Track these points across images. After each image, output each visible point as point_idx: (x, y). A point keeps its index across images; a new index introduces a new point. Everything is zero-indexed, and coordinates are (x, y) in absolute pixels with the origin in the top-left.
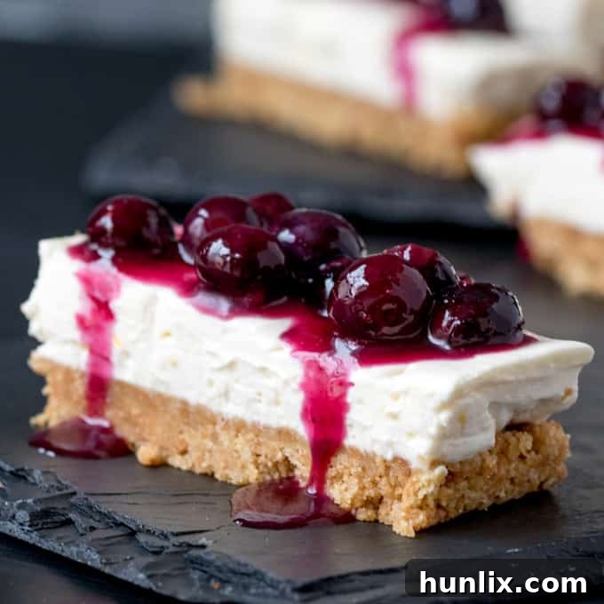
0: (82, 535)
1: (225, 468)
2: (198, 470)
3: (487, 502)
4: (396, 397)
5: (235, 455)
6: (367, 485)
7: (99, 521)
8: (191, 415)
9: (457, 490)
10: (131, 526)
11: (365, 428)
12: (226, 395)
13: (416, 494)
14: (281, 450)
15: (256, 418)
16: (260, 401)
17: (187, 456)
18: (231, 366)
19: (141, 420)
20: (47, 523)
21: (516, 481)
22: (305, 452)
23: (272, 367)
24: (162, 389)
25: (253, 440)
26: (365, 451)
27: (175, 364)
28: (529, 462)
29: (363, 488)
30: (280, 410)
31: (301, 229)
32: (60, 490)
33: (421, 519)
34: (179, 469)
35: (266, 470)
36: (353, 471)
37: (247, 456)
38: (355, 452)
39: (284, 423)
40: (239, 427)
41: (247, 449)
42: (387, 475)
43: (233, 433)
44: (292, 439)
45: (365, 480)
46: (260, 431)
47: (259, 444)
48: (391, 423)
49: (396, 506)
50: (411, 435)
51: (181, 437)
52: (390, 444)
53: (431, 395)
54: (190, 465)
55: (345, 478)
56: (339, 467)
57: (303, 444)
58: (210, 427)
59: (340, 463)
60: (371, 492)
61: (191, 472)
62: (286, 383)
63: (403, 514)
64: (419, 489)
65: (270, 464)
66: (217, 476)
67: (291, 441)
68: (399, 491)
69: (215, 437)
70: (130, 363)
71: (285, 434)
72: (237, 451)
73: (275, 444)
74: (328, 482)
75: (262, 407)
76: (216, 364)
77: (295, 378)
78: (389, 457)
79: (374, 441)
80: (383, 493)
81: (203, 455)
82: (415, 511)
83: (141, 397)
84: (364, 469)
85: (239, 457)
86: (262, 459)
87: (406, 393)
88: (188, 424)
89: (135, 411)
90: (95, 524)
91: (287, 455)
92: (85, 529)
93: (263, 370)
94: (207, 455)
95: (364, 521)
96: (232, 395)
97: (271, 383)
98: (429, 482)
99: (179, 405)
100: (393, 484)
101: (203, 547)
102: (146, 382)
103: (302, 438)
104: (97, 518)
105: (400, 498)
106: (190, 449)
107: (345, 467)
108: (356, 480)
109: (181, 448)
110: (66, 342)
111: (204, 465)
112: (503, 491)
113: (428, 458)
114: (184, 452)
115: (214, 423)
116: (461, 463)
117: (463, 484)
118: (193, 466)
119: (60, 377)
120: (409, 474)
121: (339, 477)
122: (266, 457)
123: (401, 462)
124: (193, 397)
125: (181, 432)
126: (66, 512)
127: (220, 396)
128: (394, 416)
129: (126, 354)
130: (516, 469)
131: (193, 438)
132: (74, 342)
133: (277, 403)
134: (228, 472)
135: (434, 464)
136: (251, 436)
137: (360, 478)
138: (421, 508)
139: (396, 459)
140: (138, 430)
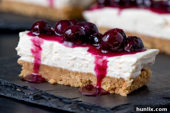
0: (48, 101)
1: (73, 83)
2: (65, 84)
3: (138, 87)
4: (121, 63)
5: (76, 80)
6: (112, 85)
7: (51, 97)
8: (63, 71)
9: (134, 85)
10: (60, 98)
11: (112, 71)
12: (73, 66)
13: (126, 86)
14: (88, 78)
15: (81, 71)
16: (82, 67)
17: (62, 81)
18: (75, 59)
19: (49, 73)
20: (37, 98)
21: (143, 82)
22: (95, 78)
23: (86, 58)
24: (55, 66)
25: (80, 76)
26: (112, 77)
27: (59, 59)
28: (145, 78)
29: (111, 86)
30: (88, 69)
31: (86, 26)
32: (37, 90)
33: (127, 92)
34: (60, 84)
35: (83, 83)
36: (108, 82)
37: (79, 80)
38: (109, 77)
39: (89, 72)
40: (77, 73)
41: (79, 78)
42: (118, 82)
43: (75, 75)
44: (91, 75)
45: (112, 84)
46: (82, 74)
47: (82, 77)
48: (119, 70)
49: (120, 89)
50: (125, 72)
51: (60, 77)
52: (119, 75)
53: (131, 63)
54: (63, 83)
55: (106, 84)
56: (105, 81)
57: (94, 76)
58: (68, 74)
59: (105, 80)
60: (113, 87)
61: (63, 85)
62: (90, 62)
63: (123, 91)
64: (127, 85)
65: (85, 82)
66: (71, 85)
67: (91, 76)
68: (121, 86)
69: (70, 76)
70: (46, 60)
71: (89, 74)
72: (76, 79)
73: (86, 77)
74: (102, 85)
75: (83, 68)
76: (71, 59)
77: (93, 61)
78: (119, 78)
79: (115, 74)
80: (116, 87)
81: (67, 81)
82: (126, 90)
83: (49, 68)
84: (111, 81)
85: (77, 81)
86: (83, 81)
87: (123, 62)
88: (62, 74)
89: (47, 71)
90: (50, 98)
91: (90, 79)
92: (48, 99)
93: (84, 59)
94: (68, 80)
95: (112, 94)
96: (75, 66)
97: (86, 62)
98: (130, 83)
99: (60, 69)
100: (119, 84)
101: (81, 101)
102: (50, 64)
103: (94, 75)
104: (50, 96)
105: (121, 87)
106: (63, 79)
107: (106, 81)
108: (110, 84)
109: (60, 79)
110: (28, 56)
111: (67, 83)
112: (141, 85)
113: (129, 78)
114: (61, 80)
115: (70, 73)
116: (135, 78)
117: (135, 84)
118: (64, 83)
119: (26, 64)
120: (124, 82)
121: (105, 84)
122: (84, 80)
123: (122, 79)
124: (63, 67)
125: (60, 76)
126: (41, 95)
127: (71, 66)
128: (120, 68)
129: (45, 58)
130: (143, 80)
131: (63, 77)
132: (30, 56)
133: (87, 67)
134: (74, 84)
135: (130, 79)
136: (80, 75)
137: (110, 83)
138: (127, 89)
139: (120, 78)
140: (48, 76)
